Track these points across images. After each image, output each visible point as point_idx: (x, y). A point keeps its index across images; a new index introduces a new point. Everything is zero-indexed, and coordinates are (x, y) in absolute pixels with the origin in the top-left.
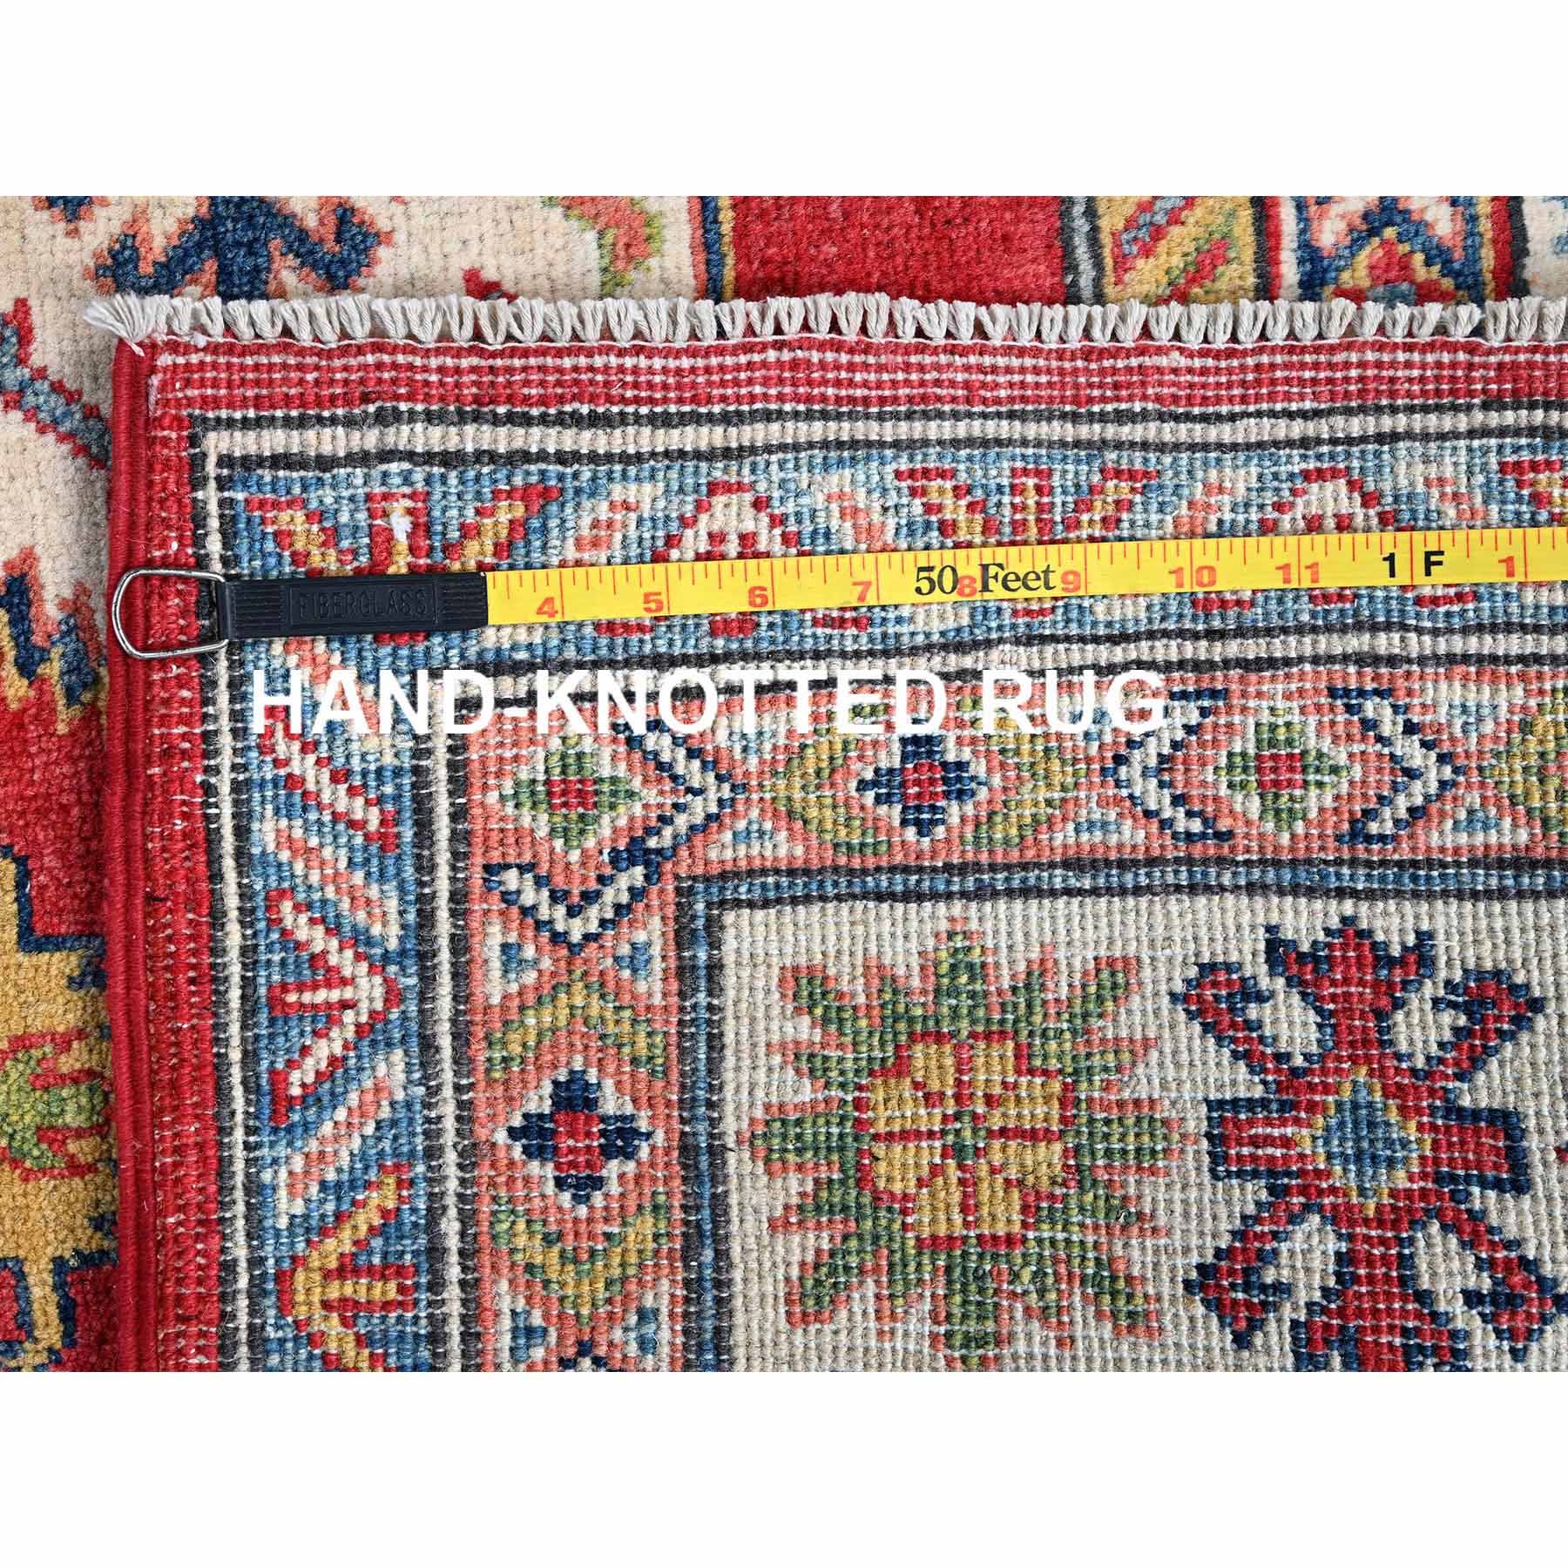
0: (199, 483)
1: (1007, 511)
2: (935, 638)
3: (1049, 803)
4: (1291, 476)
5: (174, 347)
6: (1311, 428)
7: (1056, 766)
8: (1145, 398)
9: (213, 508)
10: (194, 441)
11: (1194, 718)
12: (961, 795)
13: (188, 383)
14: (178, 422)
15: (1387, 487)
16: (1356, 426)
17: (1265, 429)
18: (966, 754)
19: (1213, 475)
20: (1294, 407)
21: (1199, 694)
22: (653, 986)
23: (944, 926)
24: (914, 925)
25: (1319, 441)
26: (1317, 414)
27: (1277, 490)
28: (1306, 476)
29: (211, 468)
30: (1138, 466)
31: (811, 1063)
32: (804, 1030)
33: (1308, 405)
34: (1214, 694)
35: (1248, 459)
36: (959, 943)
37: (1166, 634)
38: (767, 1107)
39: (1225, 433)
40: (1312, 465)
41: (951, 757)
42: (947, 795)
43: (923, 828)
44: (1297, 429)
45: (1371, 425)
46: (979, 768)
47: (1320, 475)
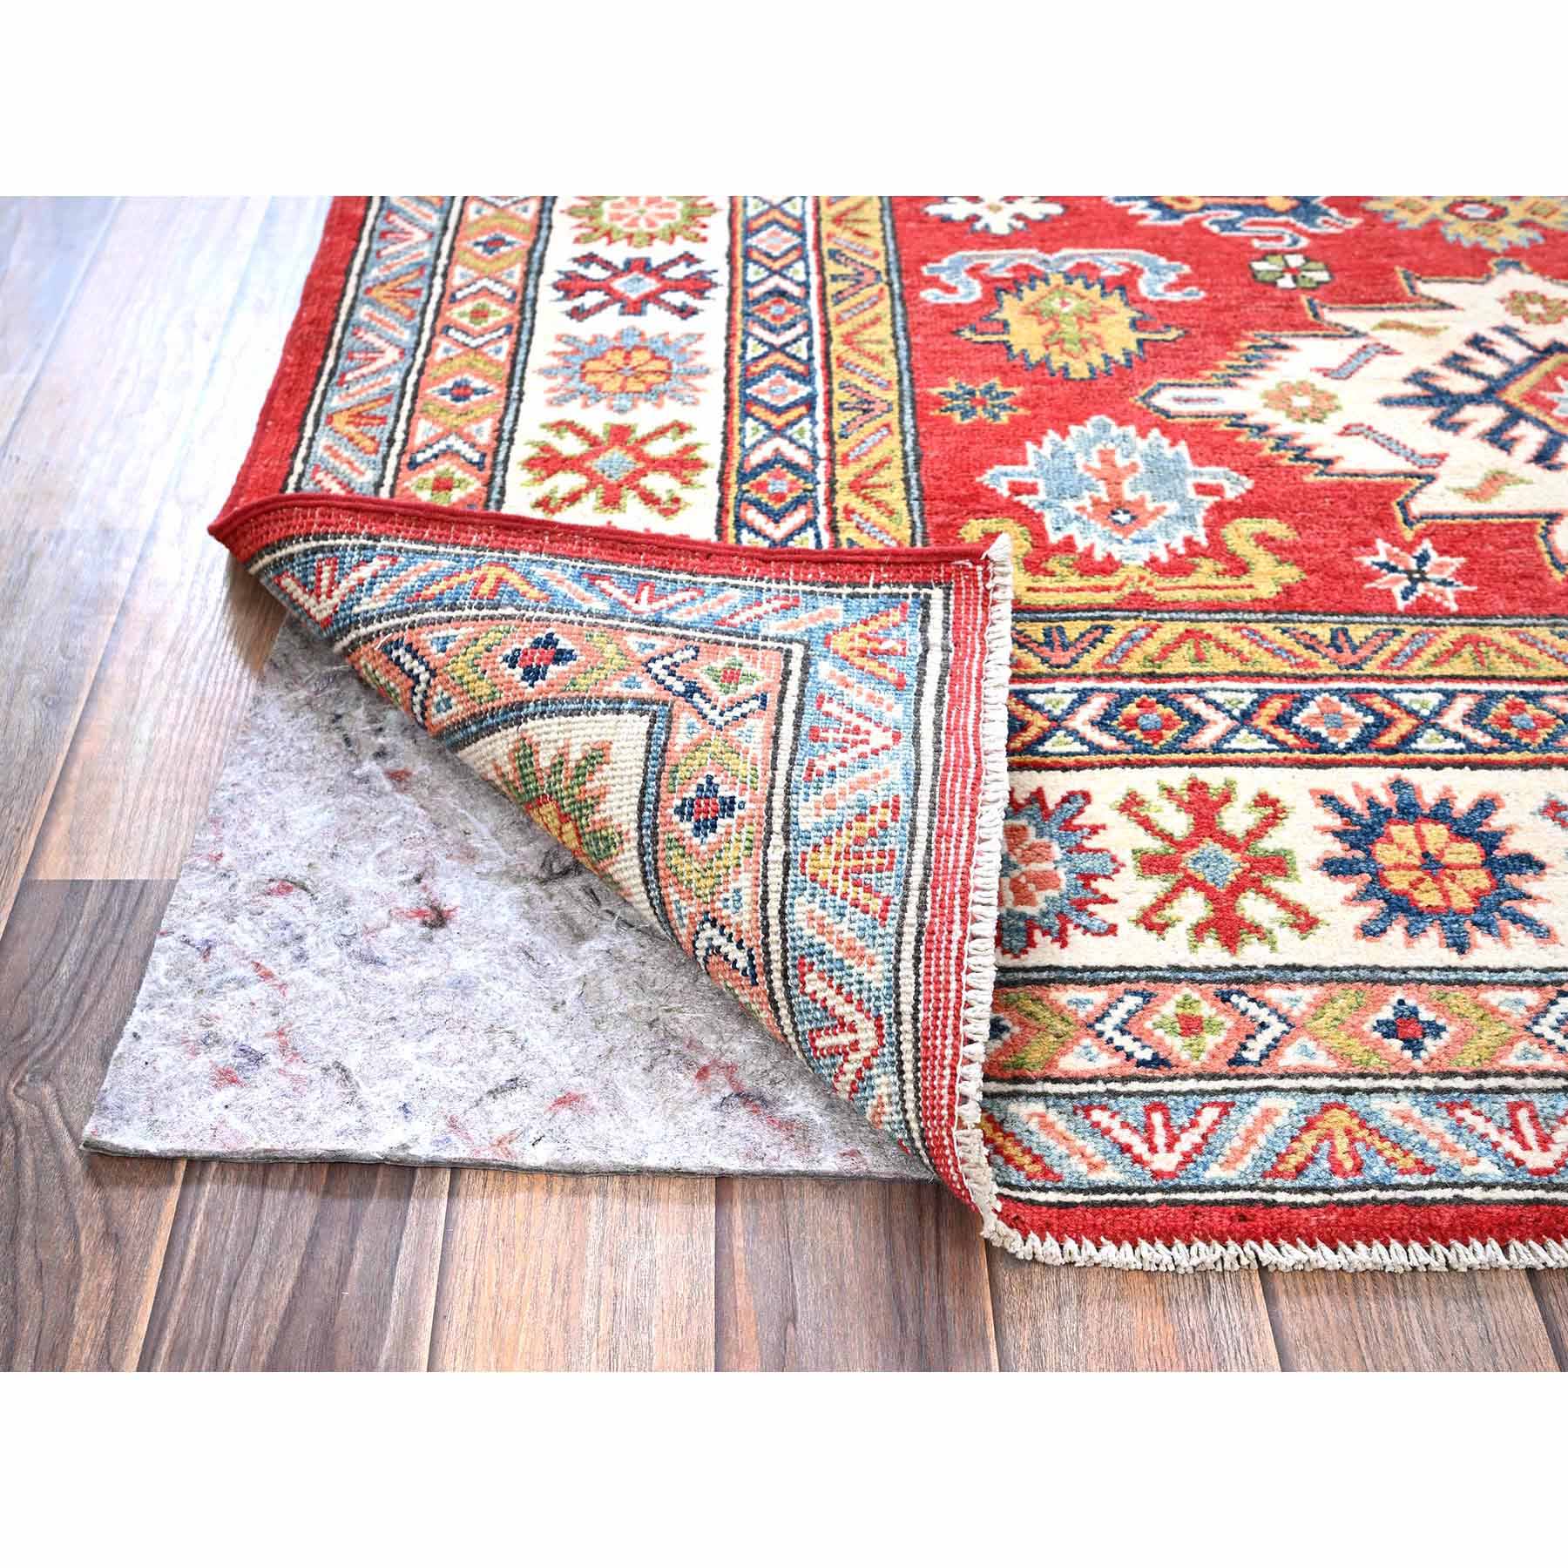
0: (916, 585)
1: (868, 848)
2: (793, 812)
3: (690, 881)
4: (878, 1009)
5: (986, 575)
6: (907, 1018)
7: (710, 882)
8: (934, 916)
9: (903, 590)
10: (939, 584)
11: (740, 965)
12: (697, 828)
13: (968, 581)
14: (948, 576)
15: (875, 1071)
16: (907, 1046)
17: (907, 988)
18: (720, 830)
19: (880, 958)
20: (920, 1007)
21: (753, 967)
22: (616, 688)
23: (624, 828)
24: (625, 809)
25: (899, 1023)
26: (916, 1020)
27: (869, 1000)
28: (879, 1018)
29: (925, 590)
30: (890, 915)
31: (559, 763)
32: (575, 755)
33: (921, 1015)
34: (754, 976)
35: (888, 979)
36: (617, 839)
37: (785, 940)
38: (538, 744)
39: (907, 965)
40: (884, 1021)
41: (720, 821)
42: (698, 821)
43: (679, 811)
44: (906, 1009)
45: (908, 1057)
46: (712, 837)
47: (880, 1027)
